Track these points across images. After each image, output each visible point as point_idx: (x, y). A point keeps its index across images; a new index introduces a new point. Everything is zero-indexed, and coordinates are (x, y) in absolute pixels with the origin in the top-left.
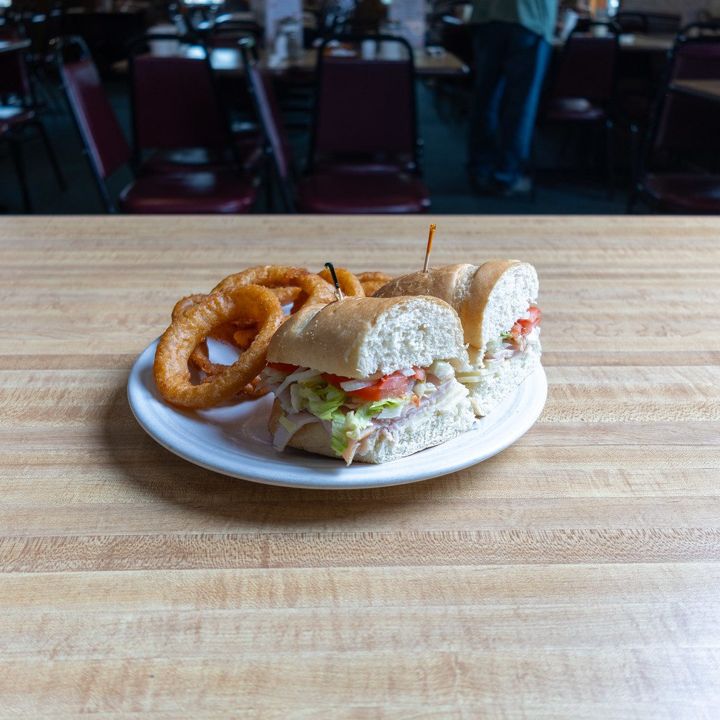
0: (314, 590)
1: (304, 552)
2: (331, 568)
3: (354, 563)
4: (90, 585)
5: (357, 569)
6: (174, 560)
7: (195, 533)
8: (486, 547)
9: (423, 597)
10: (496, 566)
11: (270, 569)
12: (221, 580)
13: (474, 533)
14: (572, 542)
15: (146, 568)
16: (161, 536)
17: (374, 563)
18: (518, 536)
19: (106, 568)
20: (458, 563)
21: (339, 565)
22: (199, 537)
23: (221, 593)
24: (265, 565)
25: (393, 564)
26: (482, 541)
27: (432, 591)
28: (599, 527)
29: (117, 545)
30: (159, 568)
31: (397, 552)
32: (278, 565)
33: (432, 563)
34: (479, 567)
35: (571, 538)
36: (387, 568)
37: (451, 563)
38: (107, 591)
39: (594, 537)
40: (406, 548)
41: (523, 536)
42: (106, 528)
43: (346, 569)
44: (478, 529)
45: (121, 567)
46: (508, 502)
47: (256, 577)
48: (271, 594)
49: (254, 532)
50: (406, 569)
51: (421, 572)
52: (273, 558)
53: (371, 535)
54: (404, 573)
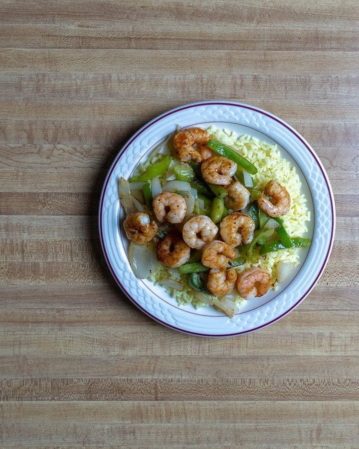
0: (177, 414)
1: (173, 391)
2: (185, 401)
3: (194, 399)
4: (87, 409)
5: (195, 402)
6: (118, 395)
7: (124, 378)
8: (251, 389)
9: (221, 418)
10: (253, 402)
11: (159, 401)
12: (139, 407)
13: (248, 380)
14: (290, 387)
15: (107, 400)
16: (109, 380)
17: (203, 399)
18: (267, 383)
19: (91, 399)
20: (238, 399)
21: (188, 399)
22: (126, 380)
23: (139, 415)
24: (156, 399)
25: (210, 399)
26: (251, 386)
27: (224, 415)
28: (305, 378)
29: (91, 385)
30: (112, 400)
31: (213, 392)
32: (162, 400)
33: (228, 399)
34: (246, 402)
35: (290, 384)
36: (208, 402)
37: (235, 400)
38: (95, 412)
39: (301, 384)
40: (217, 389)
41: (269, 382)
42: (83, 373)
43: (190, 402)
44: (250, 377)
45: (96, 399)
46: (268, 358)
47: (154, 406)
48: (161, 416)
49: (150, 377)
50: (215, 402)
51: (222, 404)
52: (159, 395)
53: (202, 380)
54: (214, 405)
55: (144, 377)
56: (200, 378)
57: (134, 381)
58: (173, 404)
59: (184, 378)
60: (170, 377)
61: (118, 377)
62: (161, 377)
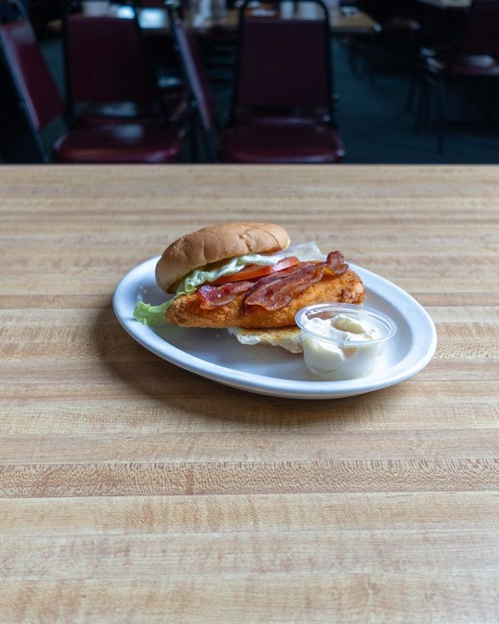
0: (236, 516)
1: (227, 480)
2: (252, 495)
3: (274, 491)
4: (26, 511)
5: (276, 496)
6: (105, 488)
7: (124, 462)
8: (396, 475)
9: (338, 522)
10: (405, 493)
11: (195, 496)
12: (149, 507)
13: (385, 462)
14: (477, 470)
15: (78, 495)
16: (93, 465)
18: (427, 466)
19: (42, 495)
20: (371, 490)
21: (259, 492)
22: (128, 465)
23: (148, 518)
24: (190, 492)
25: (310, 491)
26: (393, 469)
27: (345, 517)
29: (51, 473)
30: (91, 495)
31: (314, 480)
32: (202, 493)
33: (346, 490)
34: (390, 494)
35: (476, 467)
36: (304, 495)
37: (364, 491)
38: (42, 517)
40: (321, 476)
41: (431, 465)
42: (41, 457)
43: (265, 496)
44: (389, 458)
45: (55, 494)
46: (418, 433)
47: (181, 503)
48: (196, 520)
49: (179, 461)
50: (322, 496)
51: (336, 499)
52: (197, 486)
53: (289, 464)
54: (320, 500)
55: (167, 461)
56: (285, 460)
57: (144, 467)
58: (225, 501)
59: (250, 460)
60: (221, 460)
61: (113, 462)
62: (203, 460)
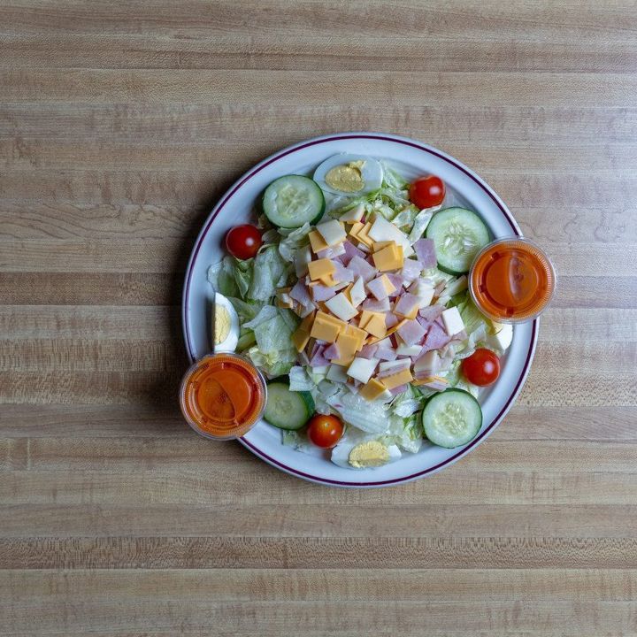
0: (315, 587)
1: (309, 555)
2: (326, 570)
3: (339, 566)
4: (187, 580)
5: (340, 570)
6: (231, 560)
7: (239, 536)
8: (421, 552)
9: (377, 593)
10: (423, 570)
11: (289, 570)
12: (262, 578)
13: (416, 540)
14: (475, 549)
15: (215, 567)
16: (218, 539)
17: (351, 566)
18: (443, 543)
19: (192, 567)
20: (401, 567)
21: (330, 567)
22: (242, 539)
23: (260, 588)
24: (286, 566)
25: (361, 567)
26: (420, 547)
28: (497, 536)
29: (193, 546)
30: (223, 567)
31: (366, 556)
32: (294, 567)
33: (386, 566)
34: (413, 570)
35: (476, 545)
36: (358, 570)
37: (397, 567)
38: (198, 585)
39: (491, 545)
40: (372, 552)
41: (446, 542)
42: (182, 529)
43: (334, 570)
44: (419, 536)
45: (200, 566)
46: (444, 508)
47: (282, 576)
48: (291, 590)
49: (276, 535)
50: (370, 571)
51: (378, 574)
52: (290, 560)
53: (350, 539)
54: (368, 575)
55: (268, 535)
56: (348, 536)
57: (253, 541)
58: (309, 574)
59: (324, 536)
60: (305, 535)
61: (231, 535)
62: (292, 535)
